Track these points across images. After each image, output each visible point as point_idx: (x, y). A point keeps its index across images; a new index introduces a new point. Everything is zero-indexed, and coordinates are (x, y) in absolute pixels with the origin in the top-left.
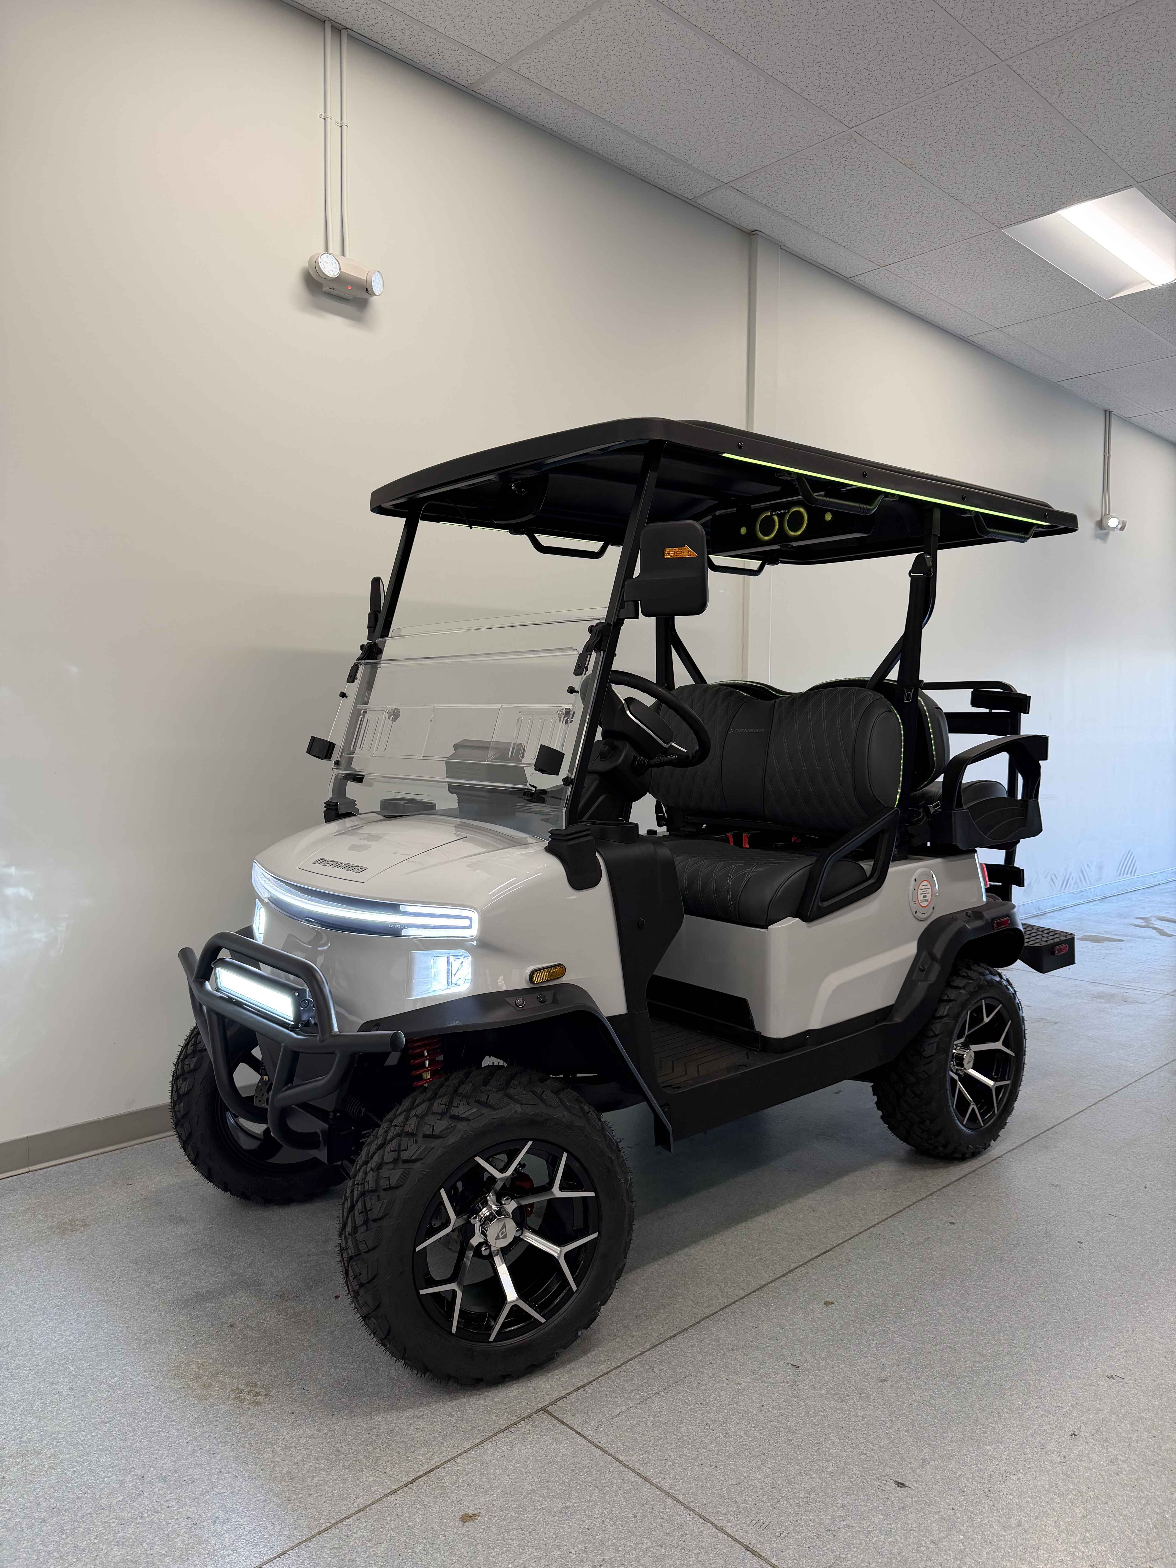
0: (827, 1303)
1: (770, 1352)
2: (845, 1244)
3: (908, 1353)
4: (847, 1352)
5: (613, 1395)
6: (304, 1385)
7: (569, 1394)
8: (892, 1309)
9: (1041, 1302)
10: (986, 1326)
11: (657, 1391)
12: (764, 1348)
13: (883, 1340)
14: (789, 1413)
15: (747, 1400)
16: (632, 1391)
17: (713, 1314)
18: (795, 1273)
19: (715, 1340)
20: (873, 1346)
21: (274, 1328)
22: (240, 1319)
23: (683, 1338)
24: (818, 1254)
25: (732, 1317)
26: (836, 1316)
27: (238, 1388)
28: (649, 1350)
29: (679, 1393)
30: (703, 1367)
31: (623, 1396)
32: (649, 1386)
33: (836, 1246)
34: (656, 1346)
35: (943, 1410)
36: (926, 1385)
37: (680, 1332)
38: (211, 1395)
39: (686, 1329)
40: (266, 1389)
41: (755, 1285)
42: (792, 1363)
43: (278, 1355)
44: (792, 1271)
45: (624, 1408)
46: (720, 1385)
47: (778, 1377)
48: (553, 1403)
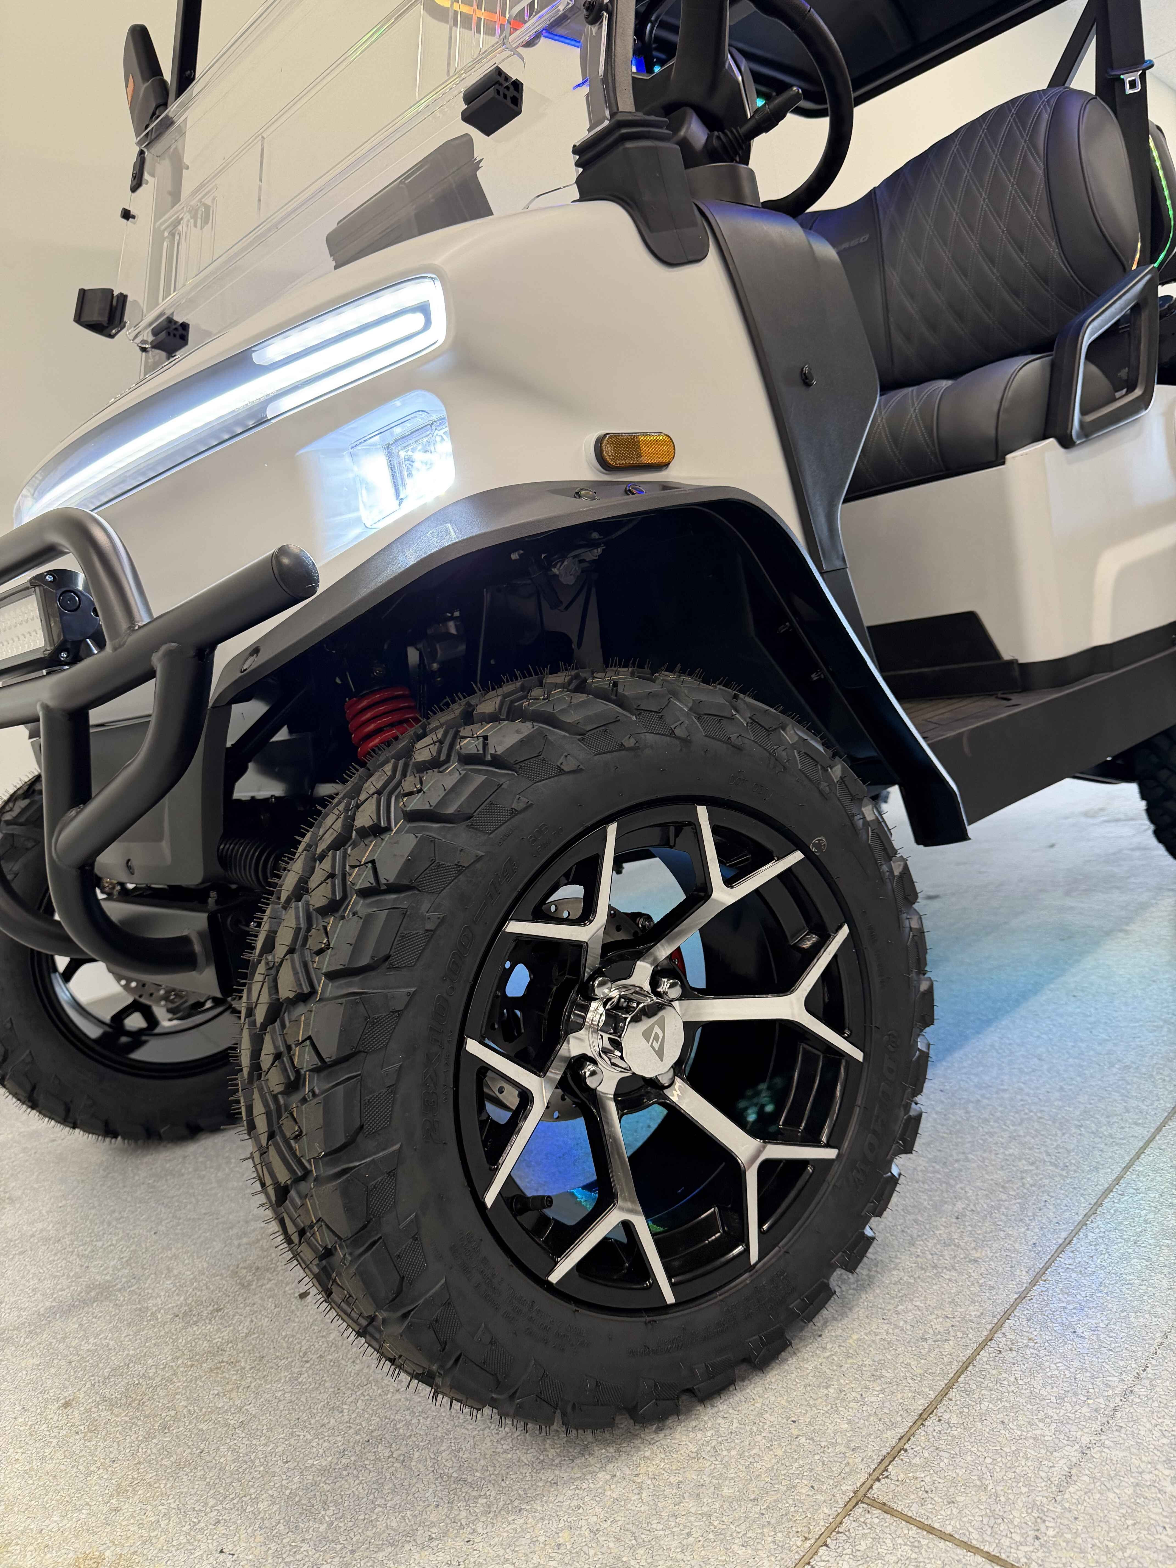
5: (1022, 1420)
7: (906, 1437)
16: (1061, 1399)
17: (1117, 1182)
23: (1090, 1244)
25: (1159, 1179)
28: (1033, 1284)
31: (1046, 1416)
32: (1093, 1377)
34: (1042, 1273)
45: (1071, 1451)
48: (880, 1473)
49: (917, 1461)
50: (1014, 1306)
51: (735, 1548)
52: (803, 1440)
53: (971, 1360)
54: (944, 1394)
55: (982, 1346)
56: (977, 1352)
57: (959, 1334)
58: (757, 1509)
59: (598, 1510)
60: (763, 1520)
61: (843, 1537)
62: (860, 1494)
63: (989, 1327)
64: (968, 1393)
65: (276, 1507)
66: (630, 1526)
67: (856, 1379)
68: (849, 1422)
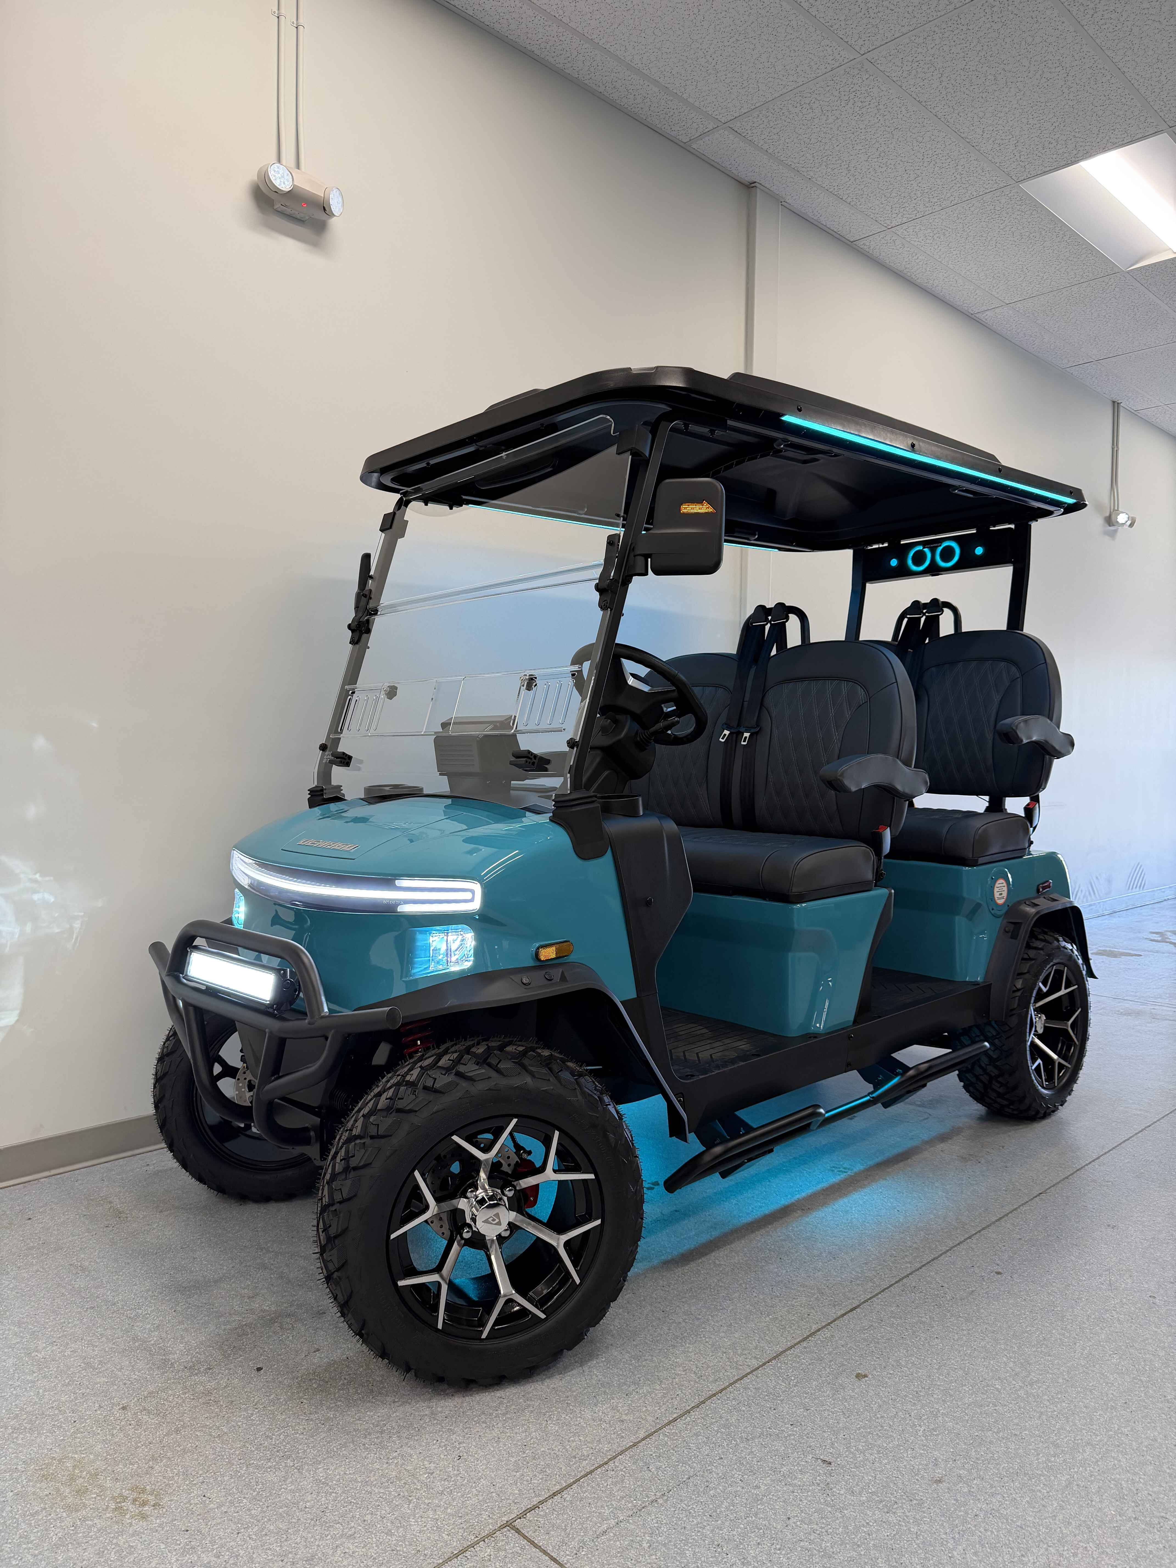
0: (859, 1376)
1: (793, 1442)
2: (875, 1299)
3: (965, 1444)
4: (889, 1443)
5: (599, 1504)
6: (205, 1491)
7: (541, 1502)
8: (939, 1383)
9: (1118, 1373)
10: (1056, 1406)
11: (654, 1498)
12: (786, 1437)
13: (932, 1426)
14: (822, 1528)
15: (768, 1510)
16: (622, 1498)
17: (721, 1391)
18: (817, 1337)
19: (725, 1426)
20: (920, 1433)
21: (177, 1411)
22: (136, 1399)
23: (684, 1424)
24: (843, 1312)
25: (744, 1394)
26: (872, 1393)
27: (121, 1495)
28: (643, 1439)
29: (681, 1501)
30: (711, 1463)
31: (612, 1505)
32: (644, 1491)
33: (864, 1302)
34: (651, 1434)
35: (1019, 1524)
36: (992, 1487)
37: (680, 1416)
38: (85, 1506)
39: (688, 1412)
40: (156, 1495)
41: (770, 1352)
42: (822, 1457)
43: (177, 1448)
44: (814, 1333)
45: (613, 1522)
46: (734, 1489)
47: (807, 1478)
48: (522, 1515)
49: (542, 1513)
50: (627, 1449)
51: (444, 1535)
52: (494, 1494)
53: (591, 1472)
54: (570, 1485)
55: (600, 1467)
56: (596, 1468)
57: (593, 1458)
58: (460, 1521)
59: (387, 1508)
60: (461, 1526)
61: (493, 1539)
62: (509, 1523)
63: (609, 1457)
64: (581, 1487)
65: (232, 1480)
66: (400, 1518)
67: (532, 1471)
68: (520, 1490)
